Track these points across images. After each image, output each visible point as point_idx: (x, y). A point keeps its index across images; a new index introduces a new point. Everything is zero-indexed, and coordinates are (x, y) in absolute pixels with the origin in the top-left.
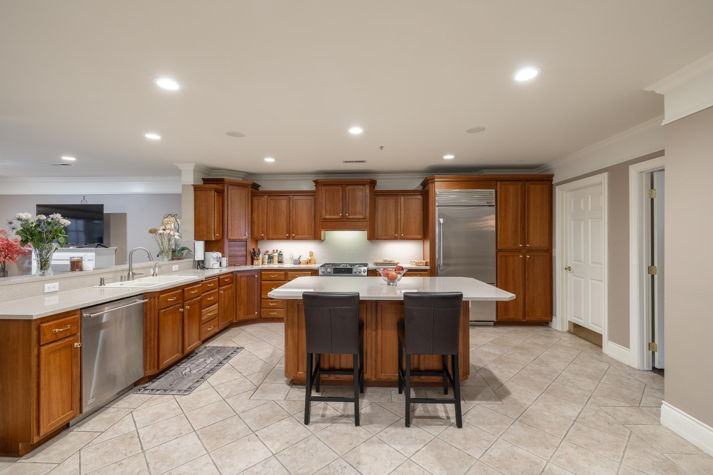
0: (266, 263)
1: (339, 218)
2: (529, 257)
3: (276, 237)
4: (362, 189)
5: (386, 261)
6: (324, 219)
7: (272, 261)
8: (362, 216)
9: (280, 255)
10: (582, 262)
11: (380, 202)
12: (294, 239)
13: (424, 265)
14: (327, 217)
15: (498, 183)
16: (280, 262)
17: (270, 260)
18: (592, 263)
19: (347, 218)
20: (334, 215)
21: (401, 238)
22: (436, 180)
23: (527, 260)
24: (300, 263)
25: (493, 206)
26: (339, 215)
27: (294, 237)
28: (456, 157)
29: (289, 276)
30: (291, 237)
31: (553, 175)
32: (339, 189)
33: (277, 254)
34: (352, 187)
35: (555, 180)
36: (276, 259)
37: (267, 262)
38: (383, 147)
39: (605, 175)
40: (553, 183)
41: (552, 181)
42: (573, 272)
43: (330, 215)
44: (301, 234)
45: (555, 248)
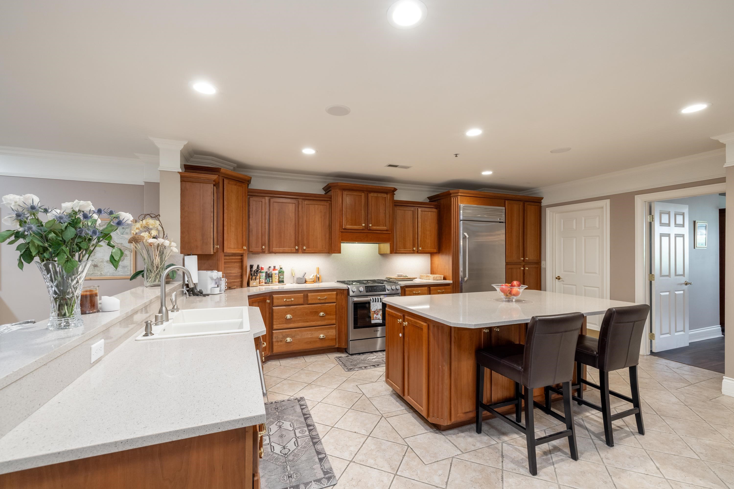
0: (264, 284)
1: (361, 229)
2: (527, 268)
3: (281, 249)
4: (385, 197)
5: (401, 276)
6: (345, 229)
7: (271, 281)
8: (386, 227)
9: (281, 272)
10: (574, 272)
11: (400, 212)
12: (304, 252)
13: (442, 279)
14: (349, 227)
15: (506, 201)
16: (281, 281)
17: (268, 279)
18: (586, 272)
19: (370, 230)
20: (356, 225)
21: (419, 252)
22: (460, 194)
23: (526, 271)
24: (306, 282)
25: (503, 222)
26: (361, 225)
27: (305, 250)
28: (494, 173)
29: (309, 298)
30: (300, 251)
31: (542, 198)
32: (361, 195)
33: (277, 272)
34: (375, 195)
35: (544, 203)
36: (276, 278)
37: (264, 282)
38: (458, 154)
39: (608, 201)
40: (542, 205)
41: (540, 203)
42: (563, 281)
43: (352, 225)
44: (313, 246)
45: (546, 261)
